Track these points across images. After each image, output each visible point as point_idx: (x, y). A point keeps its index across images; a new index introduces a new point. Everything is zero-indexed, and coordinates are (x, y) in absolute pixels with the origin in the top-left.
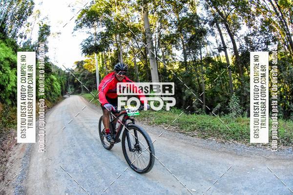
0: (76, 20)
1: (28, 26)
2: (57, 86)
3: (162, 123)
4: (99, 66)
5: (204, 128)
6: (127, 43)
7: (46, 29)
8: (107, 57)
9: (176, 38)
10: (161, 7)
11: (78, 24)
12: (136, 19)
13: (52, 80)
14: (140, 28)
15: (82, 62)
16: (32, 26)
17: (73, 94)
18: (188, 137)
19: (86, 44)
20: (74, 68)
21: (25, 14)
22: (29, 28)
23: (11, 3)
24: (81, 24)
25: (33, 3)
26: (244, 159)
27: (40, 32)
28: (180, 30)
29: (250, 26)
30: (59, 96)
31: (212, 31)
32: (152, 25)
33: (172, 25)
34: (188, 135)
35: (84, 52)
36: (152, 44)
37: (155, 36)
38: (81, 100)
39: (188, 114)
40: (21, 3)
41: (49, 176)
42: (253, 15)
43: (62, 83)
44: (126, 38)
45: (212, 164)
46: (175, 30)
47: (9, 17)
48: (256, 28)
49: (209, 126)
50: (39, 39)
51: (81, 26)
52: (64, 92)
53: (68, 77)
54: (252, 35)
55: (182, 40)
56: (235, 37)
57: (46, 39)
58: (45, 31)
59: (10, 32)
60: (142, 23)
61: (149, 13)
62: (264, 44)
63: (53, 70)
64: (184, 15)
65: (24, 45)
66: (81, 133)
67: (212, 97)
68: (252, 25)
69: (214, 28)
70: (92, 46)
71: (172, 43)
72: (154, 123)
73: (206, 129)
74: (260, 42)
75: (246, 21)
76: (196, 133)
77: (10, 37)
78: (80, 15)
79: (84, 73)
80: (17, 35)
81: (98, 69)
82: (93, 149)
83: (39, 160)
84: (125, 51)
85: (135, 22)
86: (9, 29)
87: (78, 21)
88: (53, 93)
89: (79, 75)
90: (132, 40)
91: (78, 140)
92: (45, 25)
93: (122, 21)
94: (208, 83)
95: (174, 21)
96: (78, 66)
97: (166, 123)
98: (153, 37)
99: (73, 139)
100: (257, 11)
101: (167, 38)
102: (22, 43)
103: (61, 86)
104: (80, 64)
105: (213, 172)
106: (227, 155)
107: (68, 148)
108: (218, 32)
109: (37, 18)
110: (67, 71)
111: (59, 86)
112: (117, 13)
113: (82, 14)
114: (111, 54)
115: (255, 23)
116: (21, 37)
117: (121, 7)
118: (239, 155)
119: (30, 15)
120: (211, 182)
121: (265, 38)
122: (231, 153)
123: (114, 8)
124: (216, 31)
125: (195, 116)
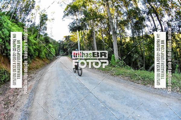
0: (64, 11)
1: (32, 15)
2: (53, 51)
3: (120, 74)
4: (79, 39)
5: (145, 79)
6: (97, 25)
7: (44, 17)
8: (85, 34)
9: (127, 22)
10: (117, 3)
11: (65, 13)
12: (102, 10)
13: (50, 47)
14: (105, 16)
15: (69, 36)
16: (35, 15)
17: (63, 55)
18: (136, 84)
19: (72, 26)
20: (63, 40)
21: (30, 8)
22: (33, 16)
23: (18, 2)
24: (68, 13)
25: (34, 2)
26: (167, 98)
27: (40, 18)
28: (129, 17)
29: (169, 15)
30: (54, 56)
31: (148, 18)
32: (112, 14)
33: (124, 14)
34: (135, 82)
35: (71, 30)
36: (113, 26)
37: (114, 21)
38: (68, 59)
39: (135, 70)
40: (25, 2)
41: (48, 105)
42: (170, 8)
43: (56, 49)
44: (97, 22)
45: (149, 101)
46: (126, 17)
47: (19, 10)
48: (173, 17)
49: (148, 77)
50: (41, 23)
51: (67, 15)
52: (57, 54)
53: (60, 45)
54: (171, 21)
55: (131, 24)
56: (162, 22)
57: (45, 23)
58: (44, 18)
59: (20, 19)
60: (106, 12)
61: (110, 7)
62: (178, 27)
63: (50, 41)
64: (130, 8)
65: (31, 26)
66: (69, 79)
67: (149, 60)
68: (170, 15)
69: (149, 16)
70: (76, 27)
71: (125, 25)
72: (115, 74)
73: (146, 79)
74: (176, 26)
75: (167, 12)
76: (140, 81)
77: (20, 21)
78: (66, 8)
79: (70, 43)
80: (26, 20)
81: (79, 41)
82: (78, 89)
83: (41, 95)
84: (96, 30)
85: (101, 13)
86: (19, 17)
87: (66, 12)
88: (50, 55)
89: (67, 44)
90: (100, 23)
91: (68, 83)
92: (44, 14)
93: (94, 11)
94: (147, 51)
95: (125, 12)
96: (66, 39)
97: (122, 75)
98: (113, 21)
99: (64, 83)
100: (172, 6)
101: (122, 22)
102: (29, 25)
103: (56, 50)
104: (67, 38)
105: (150, 105)
106: (158, 96)
107: (61, 88)
108: (152, 19)
109: (38, 10)
110: (59, 42)
111: (54, 51)
112: (90, 6)
113: (68, 7)
114: (87, 32)
115: (172, 13)
116: (29, 21)
117: (92, 3)
118: (164, 96)
119: (33, 9)
120: (148, 111)
121: (178, 23)
122: (160, 95)
123: (88, 3)
124: (150, 18)
125: (140, 71)
